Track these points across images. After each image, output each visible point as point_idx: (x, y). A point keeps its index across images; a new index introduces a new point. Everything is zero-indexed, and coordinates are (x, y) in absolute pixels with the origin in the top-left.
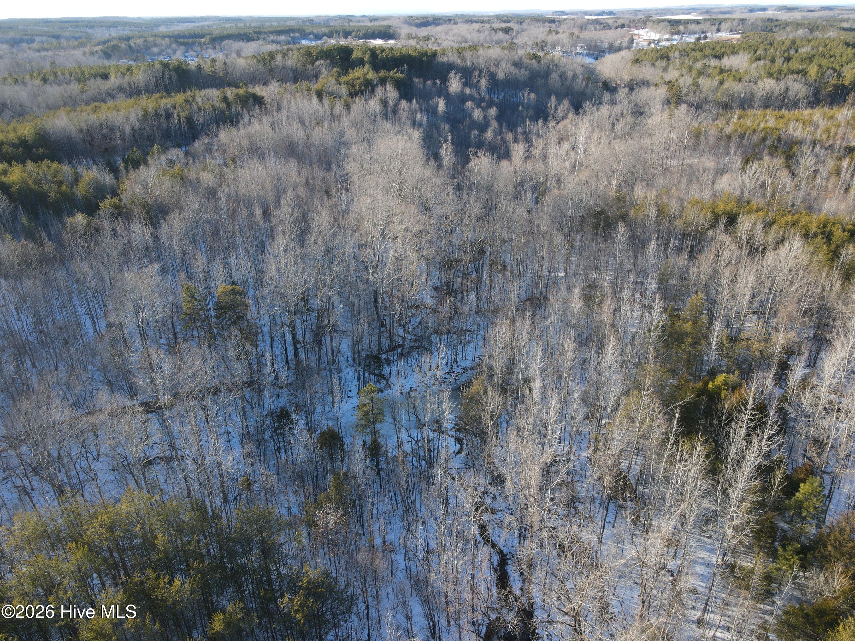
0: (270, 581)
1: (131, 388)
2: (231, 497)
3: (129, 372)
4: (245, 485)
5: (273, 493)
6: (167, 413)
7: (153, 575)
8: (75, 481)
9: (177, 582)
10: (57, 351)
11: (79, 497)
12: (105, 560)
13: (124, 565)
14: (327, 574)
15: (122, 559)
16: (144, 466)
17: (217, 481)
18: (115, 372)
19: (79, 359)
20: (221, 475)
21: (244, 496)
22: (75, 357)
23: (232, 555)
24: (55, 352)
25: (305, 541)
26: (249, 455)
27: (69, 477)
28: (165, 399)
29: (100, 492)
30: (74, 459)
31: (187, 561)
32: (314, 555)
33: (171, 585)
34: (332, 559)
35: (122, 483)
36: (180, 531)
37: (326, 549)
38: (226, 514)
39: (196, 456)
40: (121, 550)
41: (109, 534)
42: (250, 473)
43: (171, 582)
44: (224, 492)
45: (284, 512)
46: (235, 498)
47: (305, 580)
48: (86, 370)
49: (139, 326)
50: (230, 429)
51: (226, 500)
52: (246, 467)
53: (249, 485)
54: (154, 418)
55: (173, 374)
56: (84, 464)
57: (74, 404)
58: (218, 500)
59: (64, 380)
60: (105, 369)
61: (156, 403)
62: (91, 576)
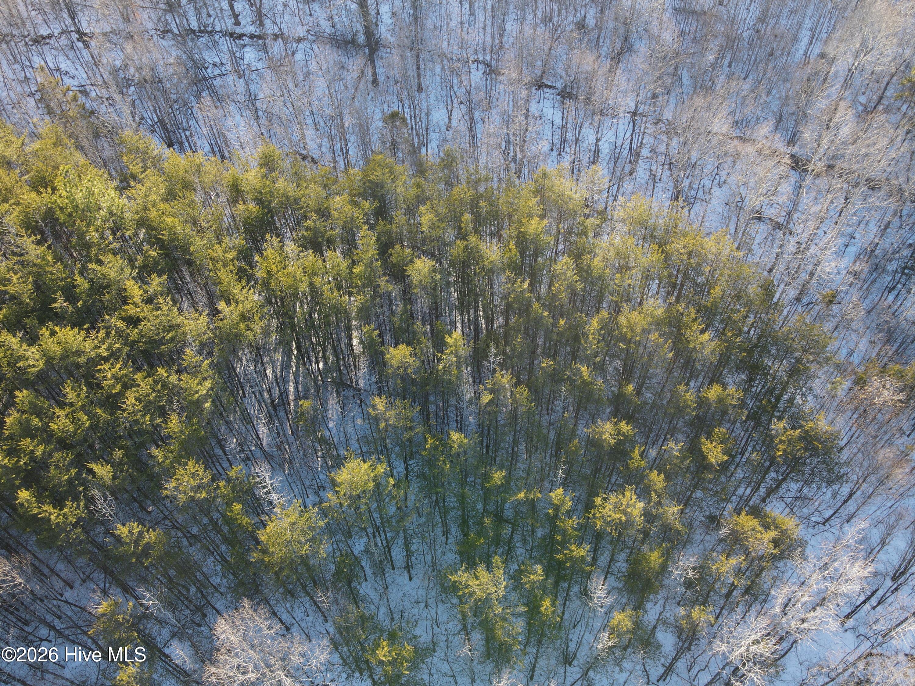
0: (778, 398)
1: (795, 135)
2: (805, 300)
3: (805, 115)
4: (827, 300)
5: (848, 327)
6: (809, 180)
7: (693, 315)
8: (693, 193)
9: (706, 337)
10: (758, 59)
11: (686, 210)
12: (670, 276)
13: (680, 290)
14: (836, 436)
15: (682, 285)
16: (753, 218)
17: (804, 276)
18: (792, 109)
19: (770, 79)
20: (812, 274)
21: (817, 308)
22: (769, 74)
23: (764, 350)
24: (756, 60)
25: (840, 393)
26: (856, 275)
27: (690, 188)
28: (817, 165)
29: (703, 218)
30: (704, 174)
31: (726, 326)
32: (840, 410)
33: (701, 334)
34: (854, 429)
35: (726, 220)
36: (738, 297)
37: (855, 416)
38: (789, 312)
39: (804, 240)
40: (686, 277)
41: (686, 257)
42: (841, 291)
43: (703, 331)
44: (802, 292)
45: (844, 352)
46: (808, 304)
47: (811, 424)
48: (768, 94)
49: (849, 70)
50: (857, 235)
51: (798, 299)
52: (842, 284)
53: (831, 302)
54: (794, 176)
55: (844, 143)
56: (708, 183)
57: (737, 123)
58: (792, 293)
59: (743, 94)
60: (785, 102)
61: (806, 164)
62: (654, 280)
